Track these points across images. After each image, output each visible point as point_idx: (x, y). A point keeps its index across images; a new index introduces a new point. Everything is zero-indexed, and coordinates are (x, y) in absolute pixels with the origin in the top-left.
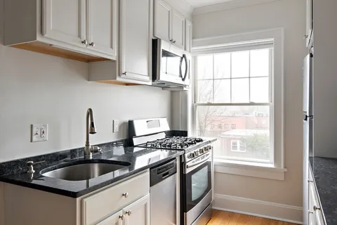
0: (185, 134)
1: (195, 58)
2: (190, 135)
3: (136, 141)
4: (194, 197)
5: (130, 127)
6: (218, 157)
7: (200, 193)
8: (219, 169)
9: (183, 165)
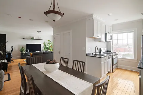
0: (110, 51)
1: (113, 35)
2: (111, 52)
3: (102, 52)
4: (115, 63)
5: (100, 50)
6: (119, 57)
7: (116, 63)
8: (119, 59)
9: (112, 57)
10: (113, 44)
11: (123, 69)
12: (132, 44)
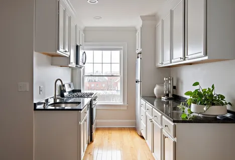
2: (82, 91)
7: (95, 117)
10: (86, 74)
11: (110, 129)
12: (119, 75)
